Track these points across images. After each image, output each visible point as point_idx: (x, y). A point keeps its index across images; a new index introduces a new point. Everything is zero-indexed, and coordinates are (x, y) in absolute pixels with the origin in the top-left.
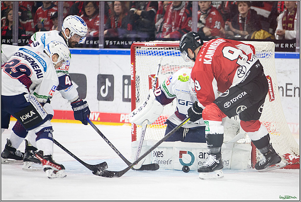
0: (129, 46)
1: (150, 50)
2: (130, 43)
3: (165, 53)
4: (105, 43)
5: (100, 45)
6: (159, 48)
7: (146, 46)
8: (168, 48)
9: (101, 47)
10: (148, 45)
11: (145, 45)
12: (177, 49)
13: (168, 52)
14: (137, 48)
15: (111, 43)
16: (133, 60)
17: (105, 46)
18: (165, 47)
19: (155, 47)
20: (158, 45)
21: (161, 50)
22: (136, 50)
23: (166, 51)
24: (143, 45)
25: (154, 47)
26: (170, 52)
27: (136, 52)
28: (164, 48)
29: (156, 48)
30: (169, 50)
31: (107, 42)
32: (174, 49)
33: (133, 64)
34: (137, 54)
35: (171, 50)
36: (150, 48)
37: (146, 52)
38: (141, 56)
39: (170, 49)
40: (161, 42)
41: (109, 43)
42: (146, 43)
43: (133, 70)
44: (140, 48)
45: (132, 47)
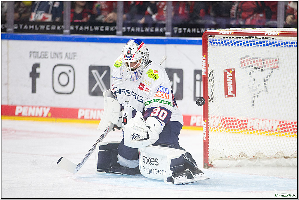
0: (200, 35)
1: (226, 39)
2: (203, 30)
3: (244, 43)
4: (173, 31)
5: (167, 33)
6: (236, 36)
7: (221, 34)
8: (248, 37)
9: (168, 36)
10: (223, 34)
11: (220, 33)
12: (258, 38)
13: (247, 42)
14: (210, 36)
15: (180, 31)
16: (205, 51)
17: (173, 35)
18: (244, 36)
19: (231, 36)
20: (235, 34)
21: (239, 40)
22: (209, 39)
23: (245, 40)
24: (218, 34)
26: (250, 42)
27: (209, 42)
28: (242, 37)
29: (233, 36)
30: (248, 40)
31: (175, 29)
32: (255, 38)
33: (205, 56)
34: (210, 44)
35: (252, 39)
36: (225, 36)
37: (220, 42)
38: (215, 47)
39: (250, 38)
40: (239, 30)
41: (178, 31)
42: (221, 31)
43: (205, 63)
44: (214, 37)
45: (203, 35)
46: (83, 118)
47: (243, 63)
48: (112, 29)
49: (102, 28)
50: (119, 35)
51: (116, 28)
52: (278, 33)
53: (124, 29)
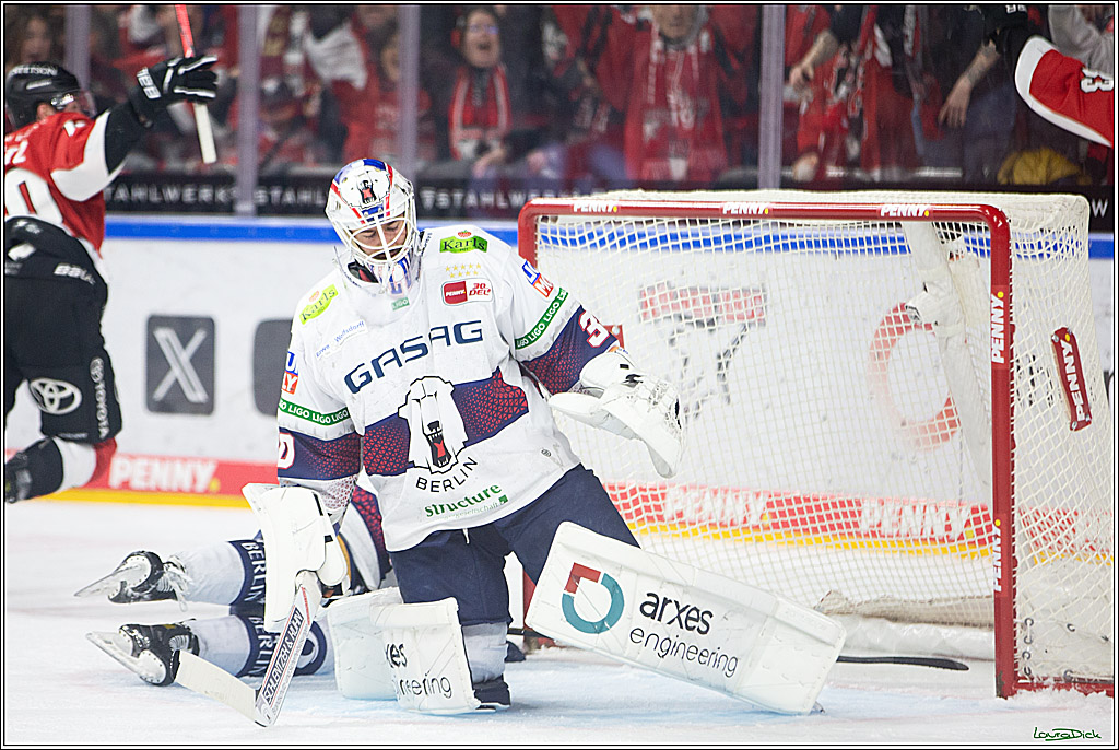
0: (510, 213)
1: (594, 229)
2: (517, 199)
7: (579, 212)
10: (586, 210)
11: (575, 210)
13: (674, 237)
14: (542, 220)
15: (443, 200)
19: (612, 218)
20: (624, 210)
22: (539, 228)
24: (568, 210)
25: (608, 218)
26: (683, 237)
27: (539, 238)
28: (657, 221)
29: (618, 219)
30: (678, 230)
34: (544, 243)
36: (593, 219)
37: (577, 237)
38: (557, 252)
39: (682, 223)
40: (638, 197)
41: (435, 201)
42: (578, 202)
44: (555, 220)
45: (523, 215)
46: (125, 485)
47: (650, 308)
48: (221, 195)
49: (188, 194)
50: (245, 214)
51: (235, 192)
52: (764, 207)
53: (261, 196)
